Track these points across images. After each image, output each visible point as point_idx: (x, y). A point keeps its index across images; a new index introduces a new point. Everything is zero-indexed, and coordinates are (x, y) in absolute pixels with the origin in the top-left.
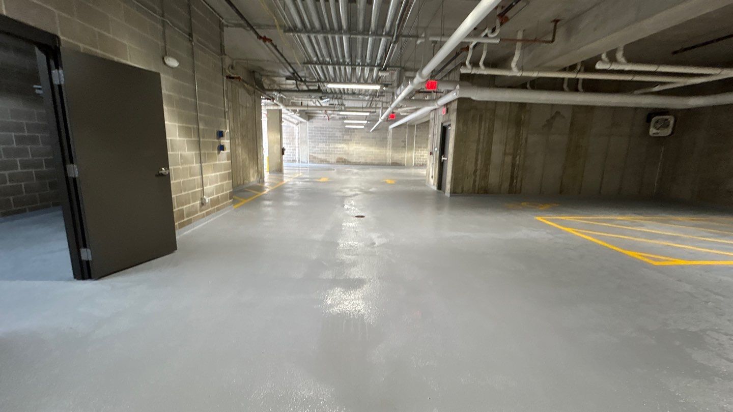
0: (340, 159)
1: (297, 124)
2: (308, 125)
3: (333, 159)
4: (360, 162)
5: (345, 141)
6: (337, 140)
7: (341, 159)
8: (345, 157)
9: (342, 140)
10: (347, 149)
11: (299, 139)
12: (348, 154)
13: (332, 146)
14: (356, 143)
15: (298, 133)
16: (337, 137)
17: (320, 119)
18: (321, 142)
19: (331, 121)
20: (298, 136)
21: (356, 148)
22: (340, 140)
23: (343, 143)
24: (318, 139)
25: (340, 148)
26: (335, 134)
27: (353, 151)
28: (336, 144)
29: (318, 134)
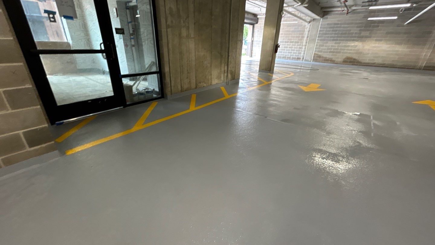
0: (348, 58)
1: (310, 22)
2: (321, 22)
3: (340, 58)
4: (375, 63)
5: (361, 38)
6: (352, 37)
7: (351, 58)
8: (355, 56)
9: (358, 37)
10: (361, 47)
11: (308, 37)
12: (361, 53)
13: (343, 44)
14: (376, 40)
15: (309, 31)
16: (352, 33)
17: (337, 14)
18: (330, 40)
19: (349, 15)
20: (308, 34)
21: (374, 47)
22: (355, 37)
23: (357, 41)
24: (328, 37)
25: (352, 46)
26: (350, 30)
27: (369, 50)
28: (349, 42)
29: (330, 31)
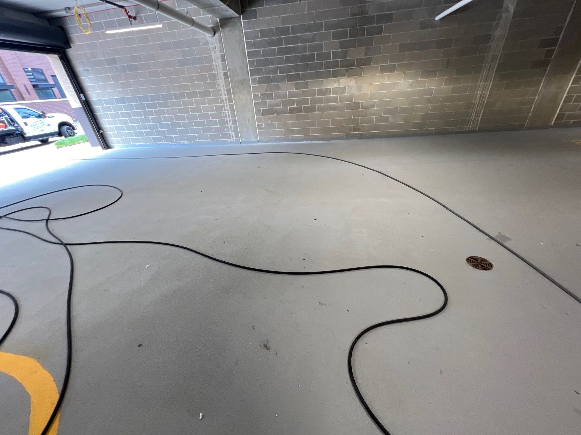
1: (214, 30)
6: (328, 66)
10: (354, 92)
11: (226, 75)
12: (357, 106)
13: (314, 86)
14: (384, 70)
15: (223, 59)
16: (327, 56)
18: (282, 79)
20: (224, 67)
21: (383, 87)
22: (336, 65)
23: (343, 75)
24: (275, 71)
25: (335, 91)
26: (320, 47)
27: (372, 96)
28: (325, 80)
29: (273, 53)
